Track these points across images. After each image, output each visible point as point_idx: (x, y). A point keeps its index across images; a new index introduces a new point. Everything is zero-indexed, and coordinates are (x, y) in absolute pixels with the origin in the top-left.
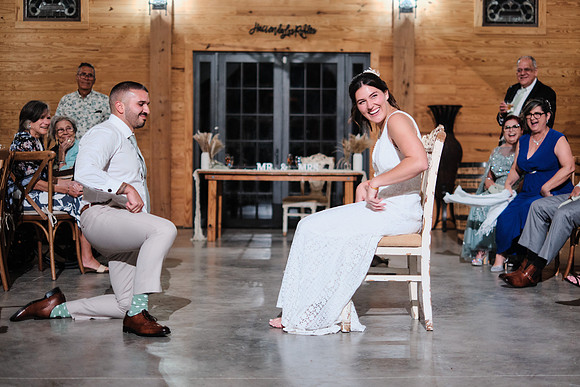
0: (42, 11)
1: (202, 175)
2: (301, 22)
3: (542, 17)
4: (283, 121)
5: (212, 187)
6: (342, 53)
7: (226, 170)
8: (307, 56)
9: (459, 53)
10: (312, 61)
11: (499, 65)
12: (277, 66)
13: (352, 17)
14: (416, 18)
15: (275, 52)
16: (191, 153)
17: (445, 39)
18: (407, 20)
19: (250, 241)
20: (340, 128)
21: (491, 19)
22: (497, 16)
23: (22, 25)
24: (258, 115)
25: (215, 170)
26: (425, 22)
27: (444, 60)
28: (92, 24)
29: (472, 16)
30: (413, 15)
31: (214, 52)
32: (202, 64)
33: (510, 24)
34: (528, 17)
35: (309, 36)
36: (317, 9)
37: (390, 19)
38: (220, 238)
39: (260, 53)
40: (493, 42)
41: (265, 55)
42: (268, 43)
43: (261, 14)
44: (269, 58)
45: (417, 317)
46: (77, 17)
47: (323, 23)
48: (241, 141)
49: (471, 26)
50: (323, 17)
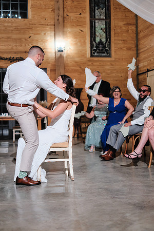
2: (18, 56)
3: (113, 53)
9: (81, 68)
14: (65, 54)
17: (76, 62)
18: (61, 55)
21: (93, 55)
22: (96, 53)
26: (68, 56)
27: (75, 71)
30: (63, 53)
33: (101, 56)
34: (108, 54)
36: (25, 51)
37: (54, 54)
39: (2, 68)
40: (95, 64)
42: (5, 64)
43: (2, 53)
44: (5, 70)
45: (67, 175)
49: (86, 57)
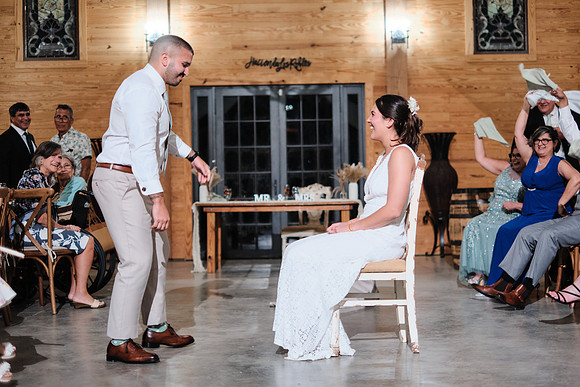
0: (42, 51)
1: (201, 208)
2: (295, 55)
3: (532, 43)
4: (280, 152)
5: (211, 219)
6: (337, 84)
7: (224, 202)
8: (302, 88)
9: (451, 82)
10: (308, 92)
11: (491, 92)
12: (274, 99)
13: (345, 49)
14: (409, 48)
15: (271, 85)
16: (191, 186)
17: (438, 68)
18: (399, 50)
19: (250, 271)
20: (336, 157)
21: (482, 47)
22: (488, 44)
23: (22, 65)
24: (255, 147)
25: (213, 202)
26: (417, 52)
27: (437, 89)
28: (91, 63)
29: (464, 45)
30: (406, 44)
31: (211, 86)
32: (199, 98)
33: (501, 51)
34: (518, 44)
35: (303, 68)
36: (311, 42)
37: (383, 49)
38: (220, 270)
39: (256, 86)
40: (484, 70)
41: (261, 88)
42: (264, 77)
43: (256, 48)
44: (265, 91)
45: (405, 341)
46: (76, 56)
47: (316, 55)
48: (239, 173)
49: (463, 55)
50: (317, 49)
